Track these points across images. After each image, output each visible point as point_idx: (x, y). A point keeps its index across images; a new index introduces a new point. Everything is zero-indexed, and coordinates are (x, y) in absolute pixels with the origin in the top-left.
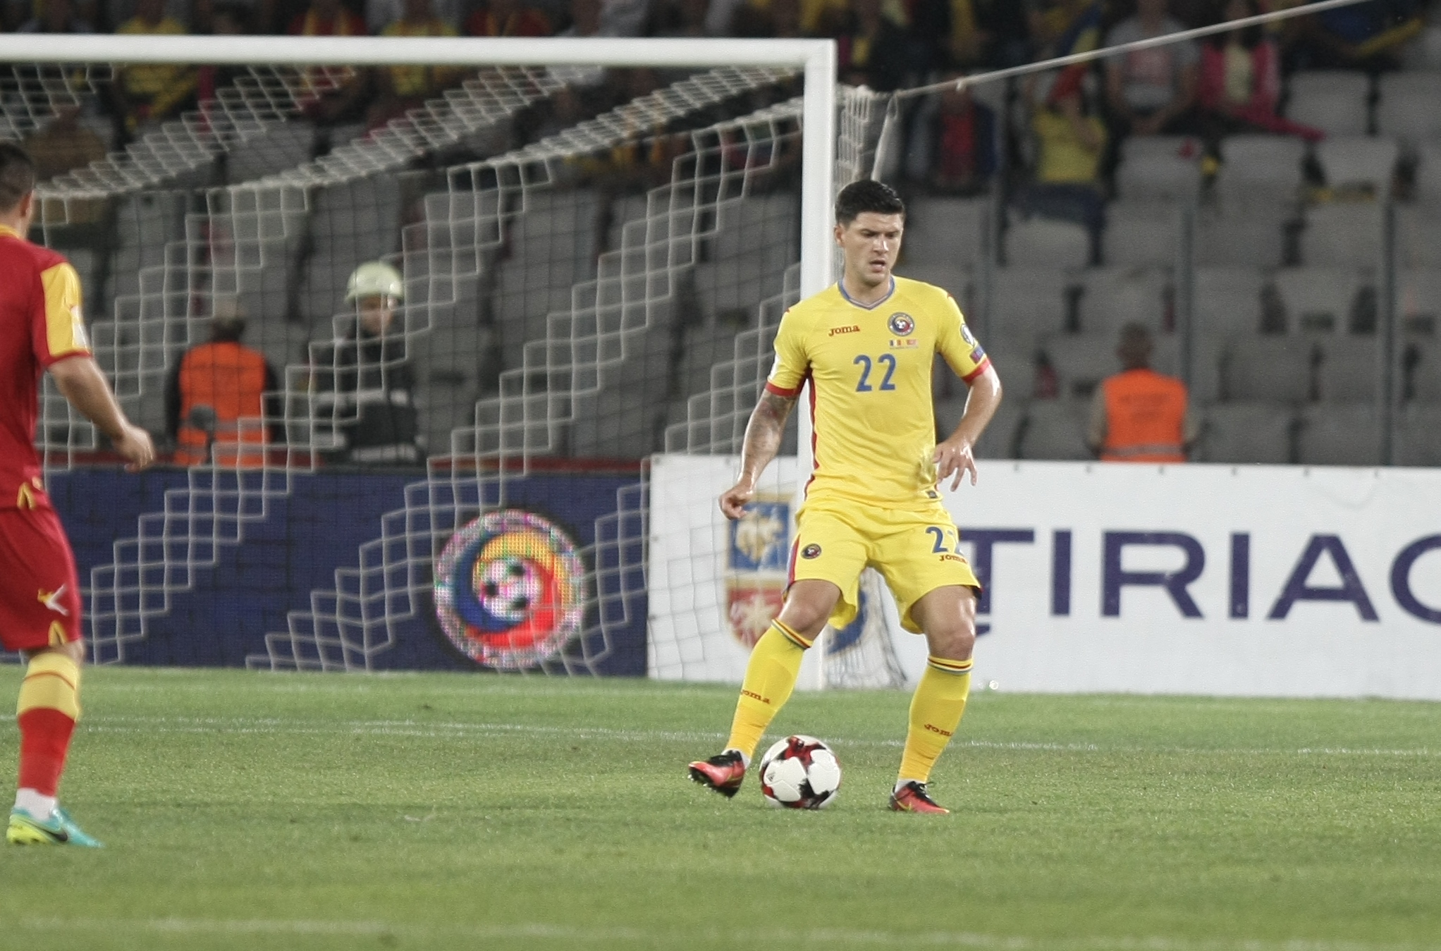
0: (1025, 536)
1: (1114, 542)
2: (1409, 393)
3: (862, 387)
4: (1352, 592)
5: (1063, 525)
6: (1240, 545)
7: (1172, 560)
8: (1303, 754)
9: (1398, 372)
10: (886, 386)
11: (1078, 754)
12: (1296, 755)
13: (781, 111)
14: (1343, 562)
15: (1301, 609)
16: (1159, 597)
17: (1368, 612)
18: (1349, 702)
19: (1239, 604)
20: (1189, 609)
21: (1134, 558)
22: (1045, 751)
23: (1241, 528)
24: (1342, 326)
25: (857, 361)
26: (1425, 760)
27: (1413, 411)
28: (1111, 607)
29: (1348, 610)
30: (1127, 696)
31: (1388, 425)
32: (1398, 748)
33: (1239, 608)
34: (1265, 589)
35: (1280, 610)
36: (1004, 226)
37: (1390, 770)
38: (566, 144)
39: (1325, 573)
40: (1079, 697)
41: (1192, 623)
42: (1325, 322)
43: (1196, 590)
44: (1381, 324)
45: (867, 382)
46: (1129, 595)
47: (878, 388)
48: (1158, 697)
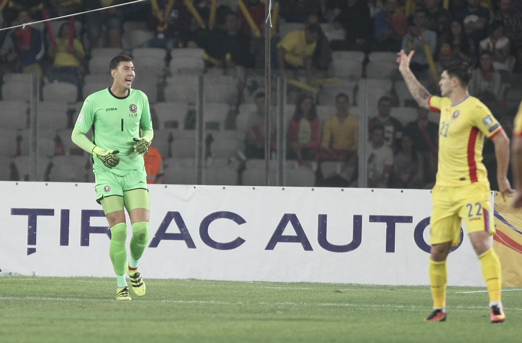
0: (50, 212)
1: (87, 215)
2: (208, 154)
4: (184, 236)
5: (65, 207)
8: (163, 303)
9: (204, 145)
11: (70, 302)
12: (160, 302)
14: (181, 223)
15: (163, 244)
16: (104, 237)
17: (191, 244)
18: (183, 281)
21: (95, 222)
22: (57, 301)
24: (181, 126)
26: (213, 305)
27: (210, 160)
28: (85, 242)
29: (182, 243)
30: (91, 278)
31: (200, 167)
32: (202, 300)
35: (155, 243)
36: (43, 84)
37: (198, 310)
39: (173, 228)
40: (71, 278)
42: (175, 124)
44: (197, 125)
46: (92, 236)
48: (104, 279)
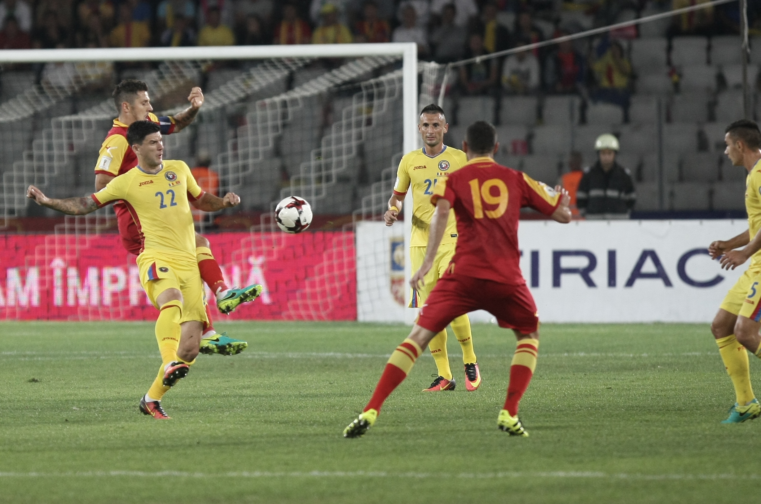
1: (557, 255)
3: (162, 206)
4: (661, 274)
5: (535, 248)
6: (612, 255)
7: (583, 262)
10: (173, 204)
13: (391, 76)
14: (656, 261)
15: (639, 283)
16: (577, 279)
17: (668, 283)
19: (612, 281)
20: (590, 283)
21: (566, 262)
23: (612, 247)
25: (157, 195)
28: (556, 283)
29: (659, 283)
33: (612, 282)
34: (623, 274)
35: (630, 283)
38: (306, 90)
39: (649, 267)
41: (592, 290)
43: (593, 275)
45: (164, 204)
46: (564, 278)
47: (170, 206)
